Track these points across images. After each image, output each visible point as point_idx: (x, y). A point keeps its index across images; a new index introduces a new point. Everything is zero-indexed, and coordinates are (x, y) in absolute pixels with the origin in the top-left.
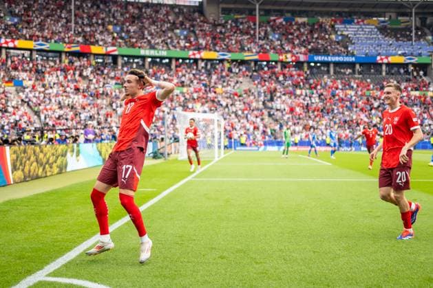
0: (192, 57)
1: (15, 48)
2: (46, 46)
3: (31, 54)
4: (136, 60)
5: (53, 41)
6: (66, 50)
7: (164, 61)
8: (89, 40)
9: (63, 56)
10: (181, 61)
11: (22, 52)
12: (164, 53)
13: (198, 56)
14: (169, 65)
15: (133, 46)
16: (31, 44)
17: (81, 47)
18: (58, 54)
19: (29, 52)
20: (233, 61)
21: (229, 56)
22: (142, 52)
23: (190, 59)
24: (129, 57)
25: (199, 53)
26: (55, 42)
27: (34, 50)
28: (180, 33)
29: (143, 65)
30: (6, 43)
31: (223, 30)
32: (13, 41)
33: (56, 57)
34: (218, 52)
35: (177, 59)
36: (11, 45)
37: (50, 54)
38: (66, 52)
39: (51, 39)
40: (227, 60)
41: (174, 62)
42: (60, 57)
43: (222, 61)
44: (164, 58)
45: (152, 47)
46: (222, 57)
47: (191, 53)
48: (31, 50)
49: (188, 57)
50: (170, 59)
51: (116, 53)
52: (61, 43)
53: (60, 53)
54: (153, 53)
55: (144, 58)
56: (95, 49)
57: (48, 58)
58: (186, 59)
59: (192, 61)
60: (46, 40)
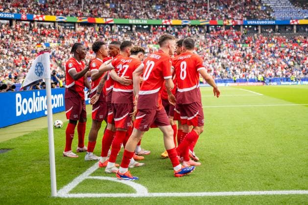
0: (165, 24)
1: (44, 21)
2: (65, 19)
3: (54, 25)
4: (126, 27)
5: (69, 15)
6: (79, 21)
7: (145, 27)
8: (94, 14)
9: (77, 25)
10: (156, 27)
11: (49, 23)
12: (145, 22)
13: (168, 23)
14: (148, 29)
15: (124, 17)
16: (54, 18)
17: (89, 19)
18: (73, 24)
19: (53, 24)
20: (192, 26)
21: (189, 23)
22: (131, 22)
23: (162, 25)
24: (121, 25)
25: (169, 21)
26: (71, 16)
27: (56, 22)
28: (156, 7)
29: (131, 30)
30: (37, 17)
31: (185, 5)
32: (42, 17)
33: (72, 26)
34: (182, 19)
35: (154, 26)
36: (41, 19)
37: (67, 24)
38: (78, 23)
39: (67, 14)
40: (189, 25)
41: (152, 27)
42: (75, 26)
43: (184, 26)
44: (145, 25)
45: (137, 18)
46: (184, 23)
47: (163, 21)
48: (54, 22)
49: (161, 24)
50: (149, 26)
51: (113, 22)
52: (75, 17)
53: (74, 23)
54: (137, 22)
55: (131, 25)
56: (98, 20)
57: (65, 27)
58: (160, 25)
59: (164, 26)
60: (65, 15)
